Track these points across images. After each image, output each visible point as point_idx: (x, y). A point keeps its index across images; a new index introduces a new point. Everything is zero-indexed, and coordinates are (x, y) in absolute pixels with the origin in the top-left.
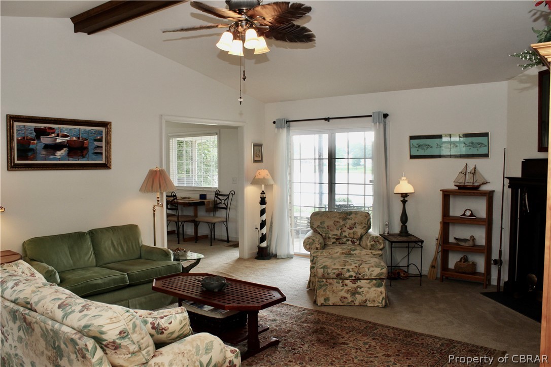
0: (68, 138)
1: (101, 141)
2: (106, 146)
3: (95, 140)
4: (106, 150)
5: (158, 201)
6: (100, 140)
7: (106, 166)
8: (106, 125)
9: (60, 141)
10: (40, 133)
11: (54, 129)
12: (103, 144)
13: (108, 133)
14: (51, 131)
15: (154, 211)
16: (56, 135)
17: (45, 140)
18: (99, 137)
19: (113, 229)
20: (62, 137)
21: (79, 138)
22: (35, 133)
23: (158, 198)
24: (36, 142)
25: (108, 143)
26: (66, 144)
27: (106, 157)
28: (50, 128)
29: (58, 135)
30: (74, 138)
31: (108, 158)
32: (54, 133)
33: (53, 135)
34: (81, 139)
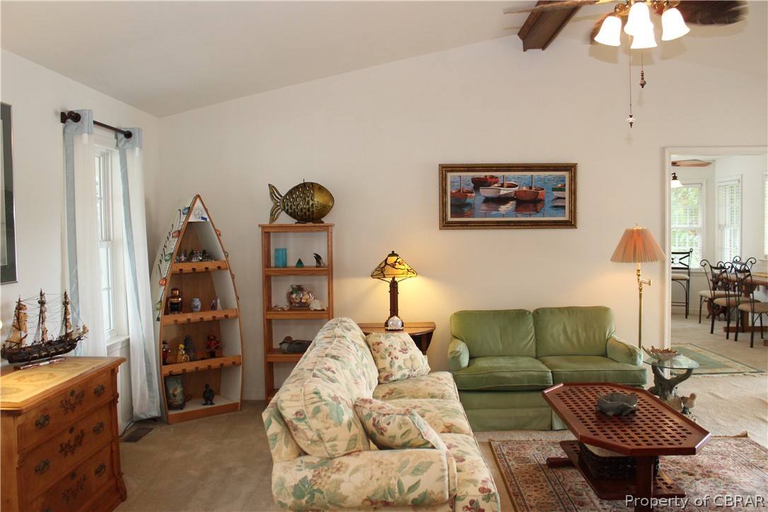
0: (516, 189)
1: (564, 190)
2: (570, 197)
3: (554, 190)
4: (570, 202)
5: (639, 275)
6: (562, 189)
7: (570, 224)
8: (571, 168)
9: (505, 192)
10: (479, 184)
11: (497, 178)
12: (567, 194)
13: (573, 180)
14: (493, 180)
15: (641, 290)
16: (500, 185)
17: (486, 192)
18: (559, 185)
19: (571, 311)
20: (508, 187)
21: (531, 188)
22: (472, 185)
23: (639, 271)
24: (473, 195)
25: (573, 193)
26: (513, 196)
27: (571, 211)
28: (492, 177)
29: (502, 186)
30: (524, 188)
31: (573, 212)
32: (496, 182)
33: (496, 185)
34: (533, 189)
